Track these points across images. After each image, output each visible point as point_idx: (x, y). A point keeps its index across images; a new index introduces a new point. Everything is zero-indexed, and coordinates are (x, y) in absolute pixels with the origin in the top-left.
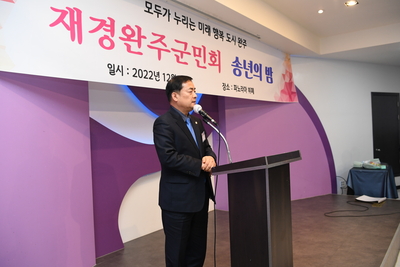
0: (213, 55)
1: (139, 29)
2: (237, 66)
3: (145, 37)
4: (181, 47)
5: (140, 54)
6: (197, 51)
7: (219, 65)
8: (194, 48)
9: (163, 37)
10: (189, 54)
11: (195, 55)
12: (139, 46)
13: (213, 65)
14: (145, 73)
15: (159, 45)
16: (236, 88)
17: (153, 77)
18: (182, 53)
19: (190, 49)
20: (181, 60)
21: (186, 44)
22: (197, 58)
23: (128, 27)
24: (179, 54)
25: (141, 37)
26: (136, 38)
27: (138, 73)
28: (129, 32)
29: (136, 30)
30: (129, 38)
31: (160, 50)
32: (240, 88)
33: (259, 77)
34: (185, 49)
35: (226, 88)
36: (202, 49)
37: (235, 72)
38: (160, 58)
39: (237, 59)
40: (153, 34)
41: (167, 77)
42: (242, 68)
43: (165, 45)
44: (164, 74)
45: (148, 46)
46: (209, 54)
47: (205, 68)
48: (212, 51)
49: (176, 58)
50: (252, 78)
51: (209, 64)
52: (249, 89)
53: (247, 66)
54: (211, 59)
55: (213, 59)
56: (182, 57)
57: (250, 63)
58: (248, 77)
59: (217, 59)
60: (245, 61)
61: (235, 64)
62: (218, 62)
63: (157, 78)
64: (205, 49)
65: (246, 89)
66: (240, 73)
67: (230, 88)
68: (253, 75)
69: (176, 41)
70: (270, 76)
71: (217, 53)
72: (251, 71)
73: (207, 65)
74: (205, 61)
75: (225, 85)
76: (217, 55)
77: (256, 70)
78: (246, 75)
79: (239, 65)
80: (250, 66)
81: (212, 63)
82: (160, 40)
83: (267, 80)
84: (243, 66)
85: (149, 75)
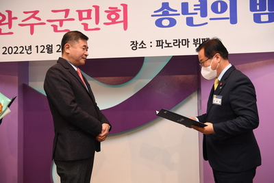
0: (113, 11)
1: (10, 13)
2: (166, 14)
3: (16, 18)
4: (61, 16)
5: (11, 33)
6: (85, 15)
7: (125, 22)
8: (80, 12)
9: (37, 12)
10: (73, 19)
11: (81, 18)
12: (10, 27)
13: (114, 22)
14: (15, 50)
15: (33, 21)
16: (160, 43)
17: (25, 51)
18: (61, 22)
19: (73, 14)
20: (59, 28)
21: (67, 11)
22: (84, 21)
24: (57, 23)
25: (11, 19)
26: (7, 21)
27: (7, 50)
29: (6, 14)
31: (33, 25)
32: (172, 42)
33: (228, 18)
34: (66, 16)
35: (138, 46)
36: (94, 9)
37: (159, 23)
38: (32, 32)
39: (165, 5)
40: (25, 12)
41: (40, 49)
42: (179, 14)
43: (39, 19)
44: (37, 46)
45: (19, 25)
46: (106, 11)
47: (98, 29)
48: (110, 8)
49: (53, 28)
50: (207, 23)
51: (105, 24)
52: (195, 41)
53: (191, 10)
54: (109, 17)
55: (113, 16)
56: (61, 25)
57: (199, 3)
58: (194, 24)
59: (121, 14)
60: (187, 3)
61: (161, 13)
62: (121, 18)
63: (29, 52)
64: (97, 8)
65: (187, 42)
66: (173, 23)
67: (148, 45)
68: (210, 19)
69: (53, 11)
70: (267, 11)
71: (121, 8)
72: (204, 14)
73: (101, 25)
74: (97, 22)
75: (137, 43)
76: (120, 11)
77: (219, 11)
78: (190, 22)
79: (170, 12)
80: (199, 7)
81: (111, 21)
82: (33, 17)
83: (257, 19)
84: (180, 11)
85: (20, 50)
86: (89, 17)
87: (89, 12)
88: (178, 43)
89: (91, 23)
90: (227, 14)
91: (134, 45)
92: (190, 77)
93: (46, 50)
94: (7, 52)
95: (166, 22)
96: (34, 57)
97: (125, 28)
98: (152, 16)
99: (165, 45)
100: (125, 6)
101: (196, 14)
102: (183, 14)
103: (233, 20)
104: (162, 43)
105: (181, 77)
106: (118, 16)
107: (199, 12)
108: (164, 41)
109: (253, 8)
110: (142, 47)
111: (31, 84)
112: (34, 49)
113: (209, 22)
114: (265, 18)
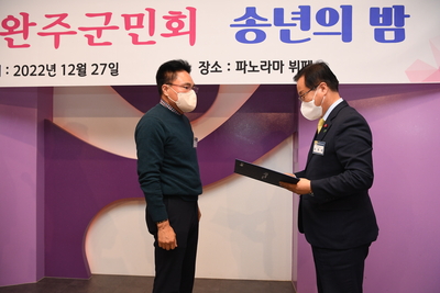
0: (175, 17)
1: (26, 16)
2: (250, 23)
3: (34, 24)
4: (100, 22)
5: (27, 46)
6: (134, 21)
7: (192, 33)
8: (127, 17)
9: (65, 16)
10: (117, 28)
11: (128, 26)
12: (26, 37)
13: (176, 33)
14: (31, 70)
15: (58, 29)
16: (241, 66)
17: (46, 72)
18: (99, 31)
19: (117, 20)
20: (96, 40)
21: (108, 16)
22: (132, 31)
23: (11, 18)
24: (94, 33)
25: (27, 25)
26: (21, 28)
27: (21, 70)
28: (11, 24)
29: (21, 18)
30: (11, 31)
31: (57, 35)
32: (259, 64)
33: (339, 34)
34: (107, 22)
35: (210, 69)
36: (147, 14)
37: (241, 37)
38: (57, 45)
39: (251, 11)
40: (47, 16)
41: (68, 70)
42: (270, 25)
43: (68, 26)
44: (64, 66)
45: (39, 34)
46: (165, 17)
47: (153, 43)
48: (170, 12)
49: (86, 39)
50: (309, 39)
51: (163, 35)
52: (293, 65)
53: (287, 19)
54: (169, 26)
55: (175, 25)
56: (99, 36)
57: (299, 10)
58: (292, 39)
59: (187, 21)
60: (282, 10)
61: (244, 22)
62: (187, 28)
63: (52, 73)
64: (152, 12)
65: (281, 64)
66: (261, 37)
67: (224, 67)
68: (315, 34)
69: (88, 15)
70: (393, 26)
71: (187, 13)
72: (306, 26)
73: (156, 37)
74: (151, 33)
75: (208, 65)
76: (185, 17)
77: (327, 22)
78: (285, 37)
79: (258, 22)
80: (299, 16)
81: (171, 32)
82: (59, 22)
83: (379, 37)
84: (271, 20)
85: (39, 70)
86: (140, 25)
87: (140, 17)
88: (268, 66)
89: (143, 34)
90: (338, 27)
91: (205, 67)
92: (284, 116)
93: (76, 72)
94: (20, 73)
95: (251, 36)
96: (59, 80)
97: (192, 42)
98: (232, 26)
99: (248, 68)
100: (193, 11)
101: (295, 25)
102: (276, 25)
103: (347, 36)
104: (245, 65)
105: (271, 116)
106: (182, 25)
107: (298, 22)
108: (248, 63)
109: (374, 21)
110: (216, 71)
111: (57, 121)
112: (59, 69)
113: (313, 37)
114: (389, 35)
